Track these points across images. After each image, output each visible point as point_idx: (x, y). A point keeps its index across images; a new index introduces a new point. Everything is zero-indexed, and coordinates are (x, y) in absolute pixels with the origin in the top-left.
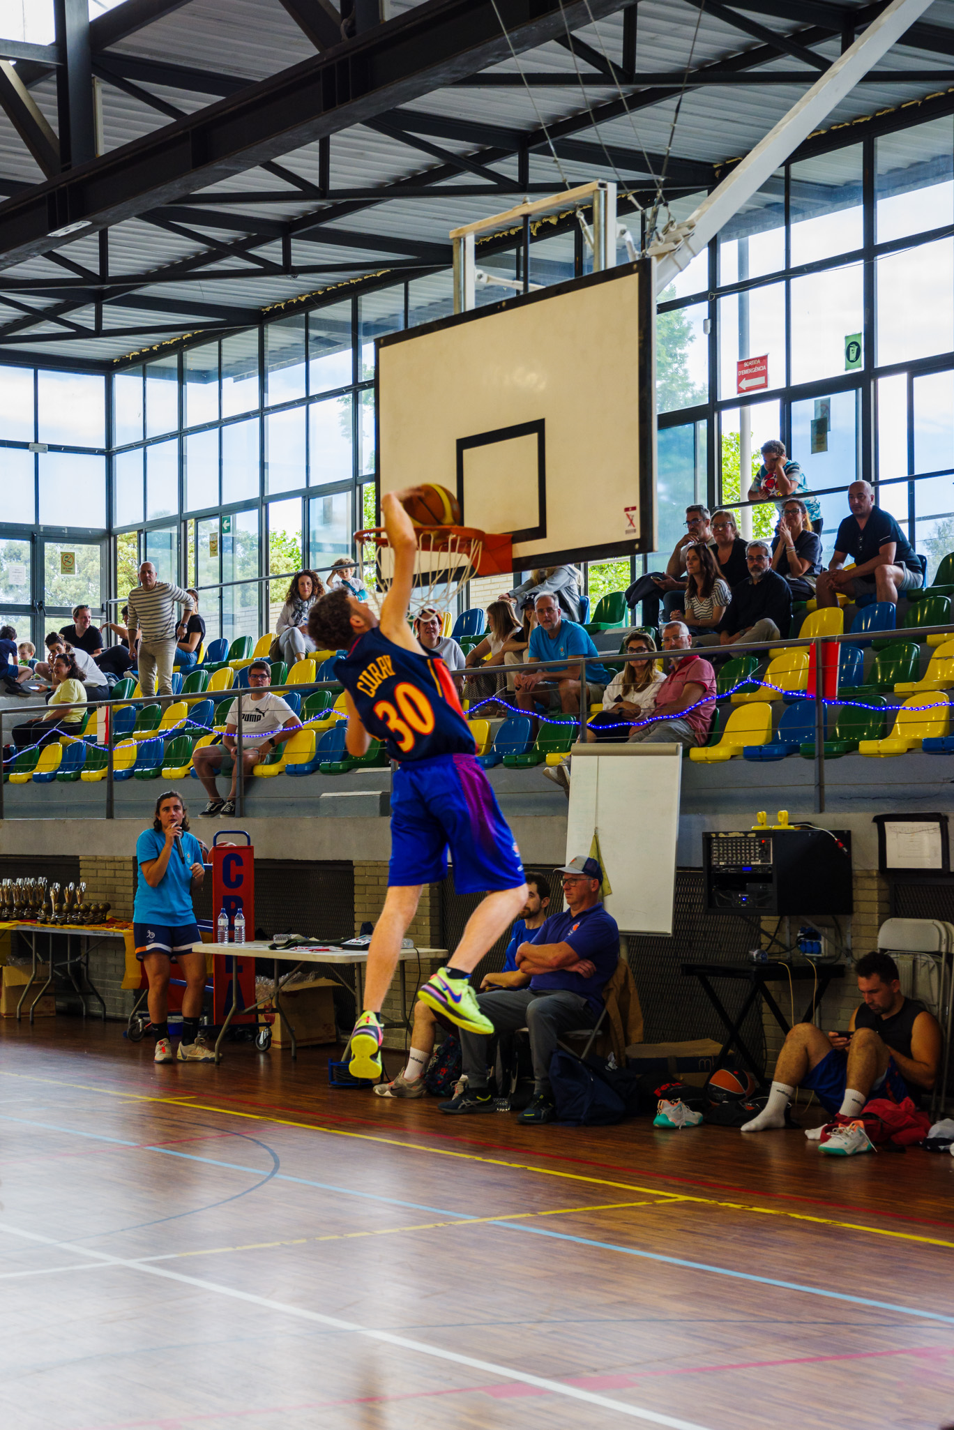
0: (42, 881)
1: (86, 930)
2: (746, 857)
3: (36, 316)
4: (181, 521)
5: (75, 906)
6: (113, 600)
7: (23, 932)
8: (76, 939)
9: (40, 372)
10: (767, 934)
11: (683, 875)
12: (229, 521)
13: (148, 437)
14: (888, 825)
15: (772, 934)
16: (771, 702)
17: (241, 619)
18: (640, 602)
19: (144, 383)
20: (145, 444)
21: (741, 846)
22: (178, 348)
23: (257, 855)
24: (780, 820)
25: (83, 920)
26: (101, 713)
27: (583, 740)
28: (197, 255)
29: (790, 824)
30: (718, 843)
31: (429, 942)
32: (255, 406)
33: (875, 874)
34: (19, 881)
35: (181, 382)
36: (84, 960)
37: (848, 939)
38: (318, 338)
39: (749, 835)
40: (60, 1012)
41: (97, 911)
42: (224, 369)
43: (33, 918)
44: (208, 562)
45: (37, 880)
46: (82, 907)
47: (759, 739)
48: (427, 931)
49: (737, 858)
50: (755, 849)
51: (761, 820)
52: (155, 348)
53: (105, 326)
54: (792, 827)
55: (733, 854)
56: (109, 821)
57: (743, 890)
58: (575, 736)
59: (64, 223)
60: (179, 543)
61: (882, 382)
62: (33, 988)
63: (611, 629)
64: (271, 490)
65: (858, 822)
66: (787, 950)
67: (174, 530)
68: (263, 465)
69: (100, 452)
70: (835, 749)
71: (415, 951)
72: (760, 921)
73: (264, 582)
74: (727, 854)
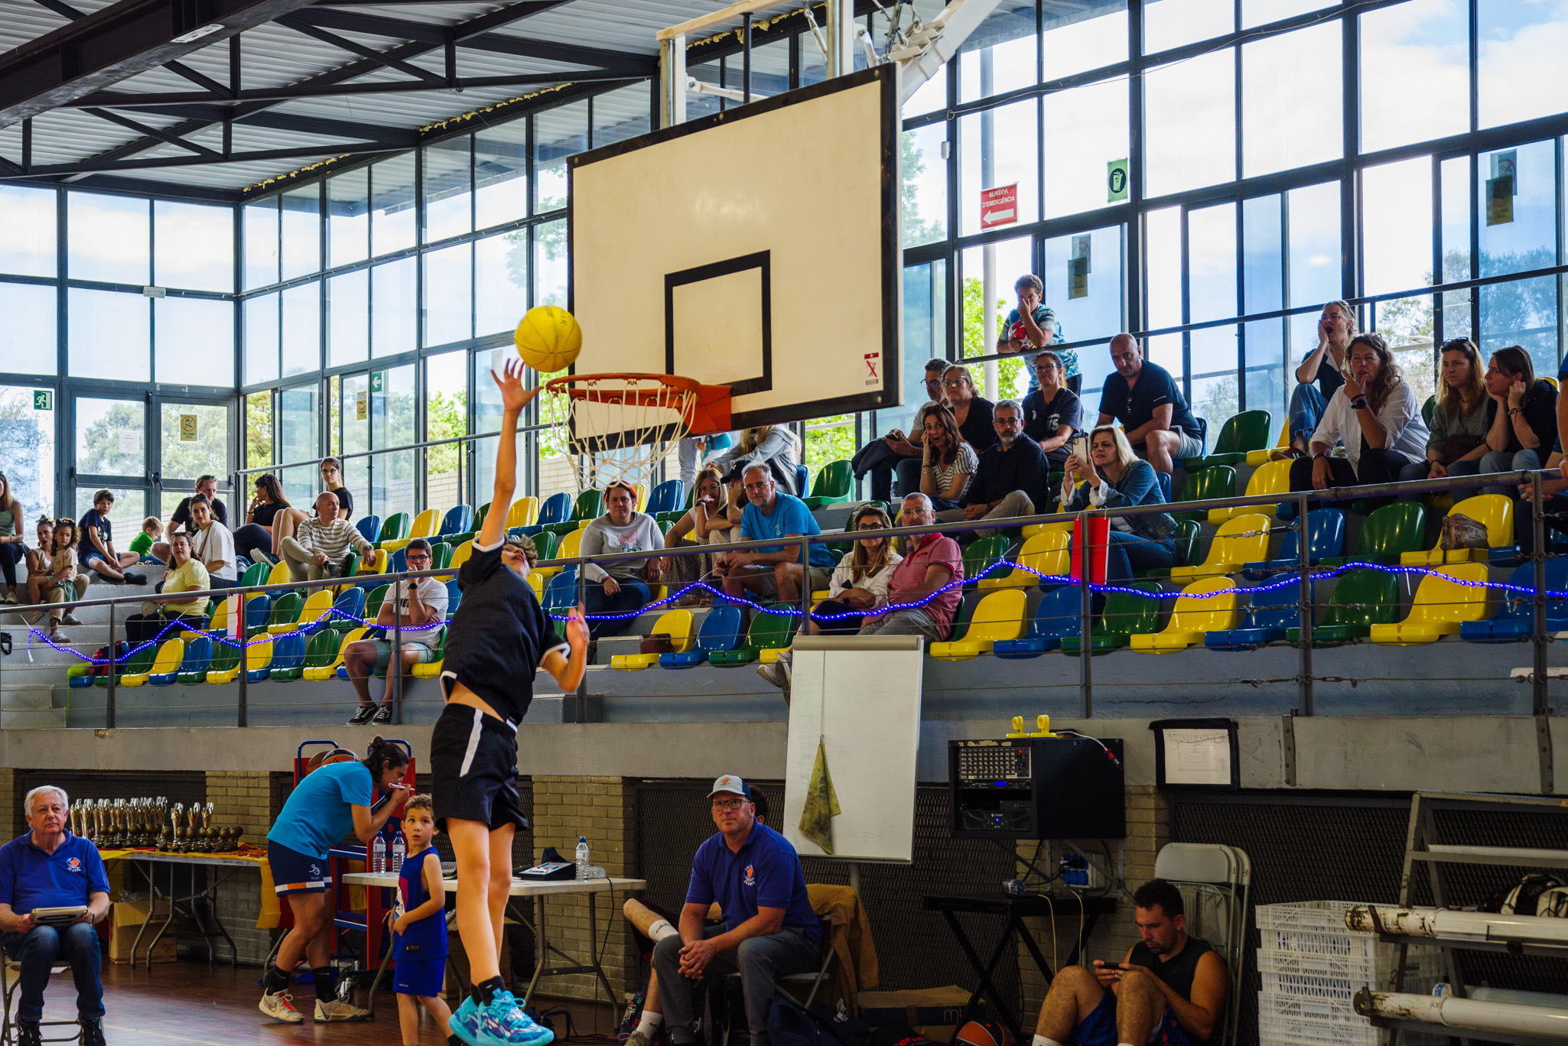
0: (161, 801)
1: (214, 859)
2: (1000, 770)
3: (154, 137)
4: (324, 378)
5: (202, 831)
6: (242, 470)
7: (137, 861)
8: (202, 869)
9: (157, 203)
10: (1024, 861)
11: (925, 791)
12: (380, 378)
13: (283, 280)
14: (1166, 732)
15: (1030, 862)
16: (1026, 589)
17: (393, 494)
18: (869, 472)
19: (280, 216)
20: (280, 287)
21: (994, 757)
22: (321, 175)
23: (420, 768)
24: (1040, 727)
25: (210, 846)
26: (232, 603)
27: (806, 632)
28: (344, 65)
29: (1051, 731)
30: (967, 753)
31: (621, 871)
32: (412, 243)
33: (1152, 790)
34: (134, 801)
35: (324, 215)
36: (211, 895)
37: (1120, 868)
38: (485, 163)
39: (1004, 744)
40: (182, 958)
41: (227, 835)
42: (374, 200)
43: (151, 845)
44: (356, 427)
45: (155, 800)
46: (209, 831)
47: (1010, 632)
48: (620, 859)
49: (989, 770)
50: (1010, 761)
51: (1017, 727)
52: (293, 175)
53: (235, 149)
54: (1054, 735)
55: (984, 766)
56: (242, 729)
57: (997, 809)
58: (795, 628)
59: (191, 27)
60: (321, 403)
61: (1151, 215)
62: (151, 928)
63: (835, 504)
64: (429, 342)
65: (1132, 729)
66: (1048, 880)
67: (315, 389)
68: (420, 313)
69: (228, 297)
70: (1102, 644)
71: (606, 881)
72: (1016, 845)
73: (421, 449)
74: (978, 766)
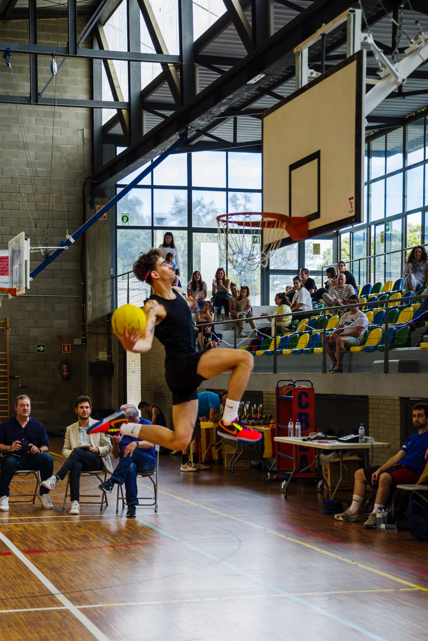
4: (368, 226)
12: (388, 225)
22: (368, 140)
23: (316, 392)
32: (401, 167)
35: (369, 157)
48: (399, 433)
56: (274, 374)
60: (367, 237)
67: (366, 231)
68: (404, 197)
